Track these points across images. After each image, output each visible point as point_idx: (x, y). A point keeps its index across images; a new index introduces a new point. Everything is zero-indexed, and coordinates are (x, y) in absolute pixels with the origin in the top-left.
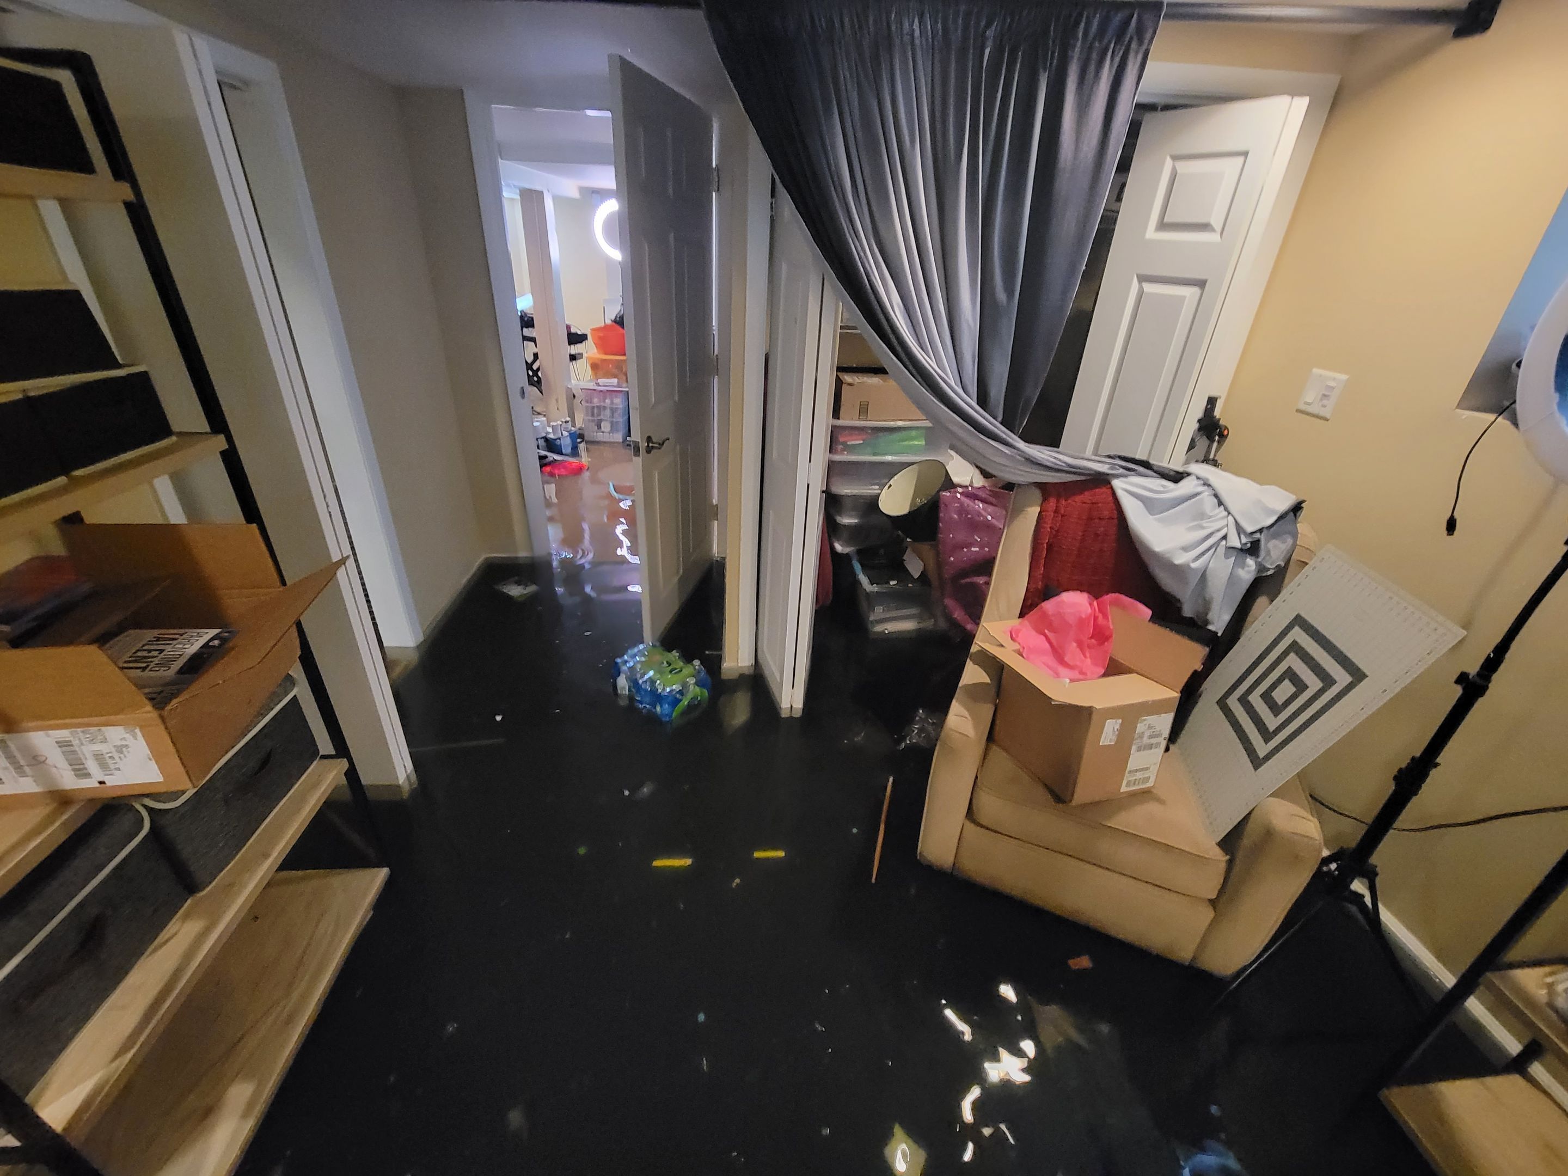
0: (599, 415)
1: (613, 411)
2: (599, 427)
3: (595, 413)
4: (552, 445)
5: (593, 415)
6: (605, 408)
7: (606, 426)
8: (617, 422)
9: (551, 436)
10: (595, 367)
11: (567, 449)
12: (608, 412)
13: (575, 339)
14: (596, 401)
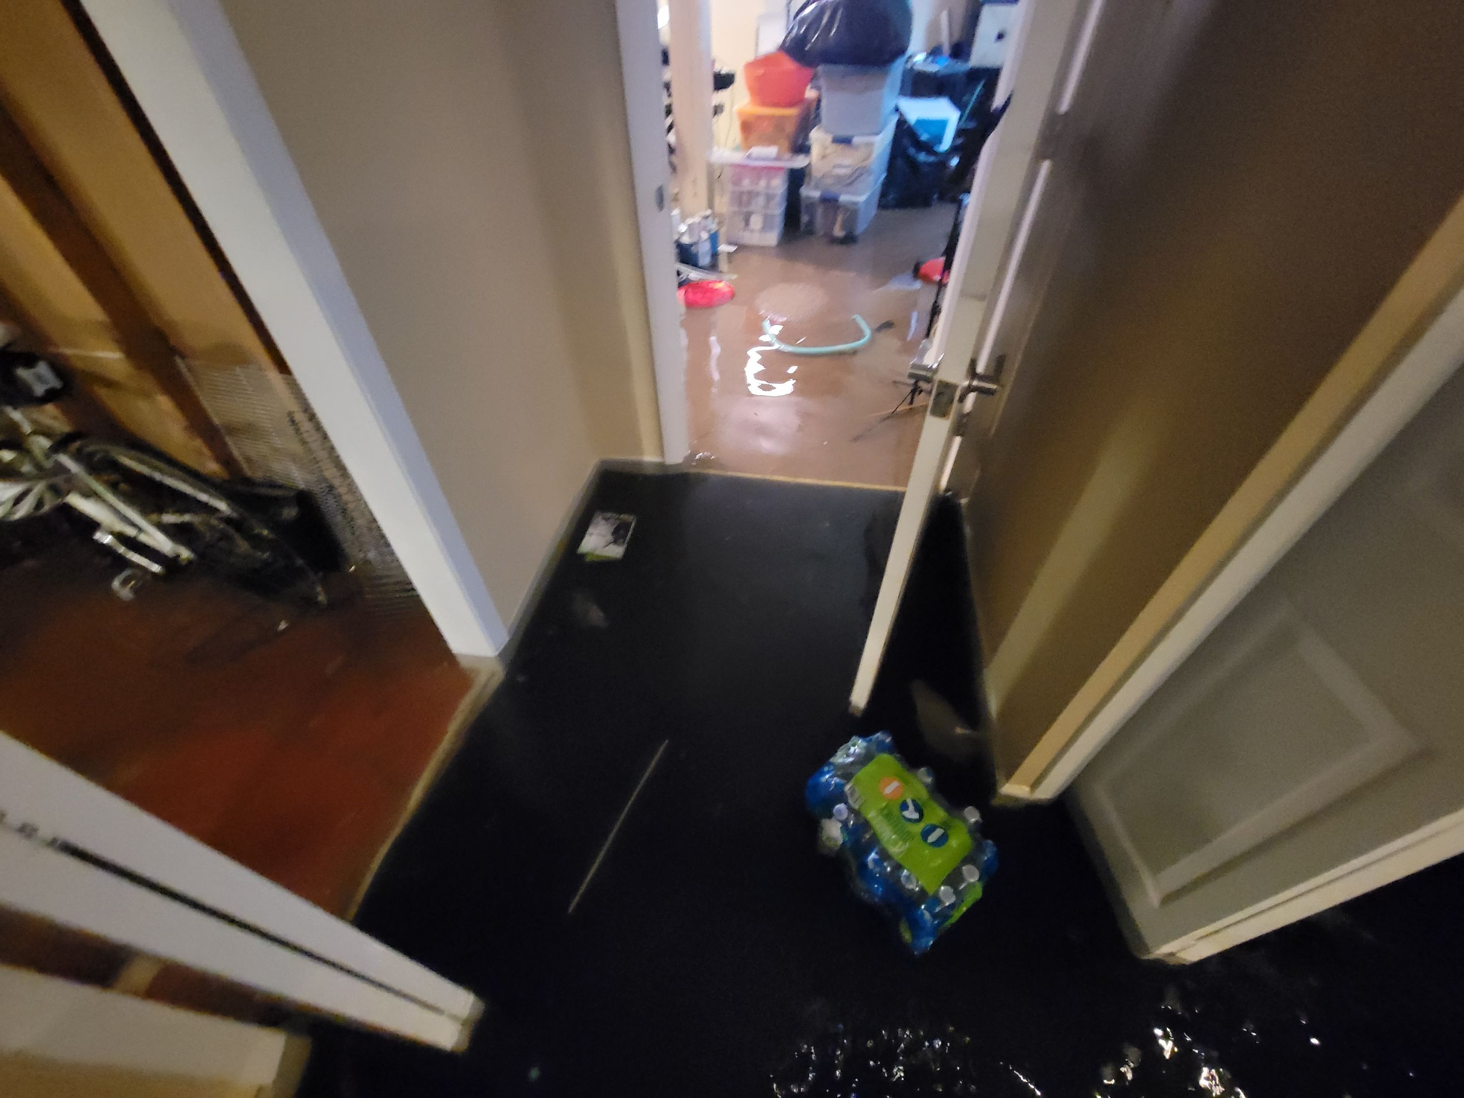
0: (749, 203)
1: (769, 198)
2: (747, 222)
3: (743, 200)
4: (686, 255)
5: (740, 204)
6: (758, 194)
7: (756, 222)
8: (773, 216)
9: (686, 240)
10: (747, 127)
11: (705, 260)
12: (761, 201)
13: (723, 81)
14: (746, 184)
